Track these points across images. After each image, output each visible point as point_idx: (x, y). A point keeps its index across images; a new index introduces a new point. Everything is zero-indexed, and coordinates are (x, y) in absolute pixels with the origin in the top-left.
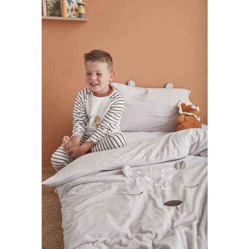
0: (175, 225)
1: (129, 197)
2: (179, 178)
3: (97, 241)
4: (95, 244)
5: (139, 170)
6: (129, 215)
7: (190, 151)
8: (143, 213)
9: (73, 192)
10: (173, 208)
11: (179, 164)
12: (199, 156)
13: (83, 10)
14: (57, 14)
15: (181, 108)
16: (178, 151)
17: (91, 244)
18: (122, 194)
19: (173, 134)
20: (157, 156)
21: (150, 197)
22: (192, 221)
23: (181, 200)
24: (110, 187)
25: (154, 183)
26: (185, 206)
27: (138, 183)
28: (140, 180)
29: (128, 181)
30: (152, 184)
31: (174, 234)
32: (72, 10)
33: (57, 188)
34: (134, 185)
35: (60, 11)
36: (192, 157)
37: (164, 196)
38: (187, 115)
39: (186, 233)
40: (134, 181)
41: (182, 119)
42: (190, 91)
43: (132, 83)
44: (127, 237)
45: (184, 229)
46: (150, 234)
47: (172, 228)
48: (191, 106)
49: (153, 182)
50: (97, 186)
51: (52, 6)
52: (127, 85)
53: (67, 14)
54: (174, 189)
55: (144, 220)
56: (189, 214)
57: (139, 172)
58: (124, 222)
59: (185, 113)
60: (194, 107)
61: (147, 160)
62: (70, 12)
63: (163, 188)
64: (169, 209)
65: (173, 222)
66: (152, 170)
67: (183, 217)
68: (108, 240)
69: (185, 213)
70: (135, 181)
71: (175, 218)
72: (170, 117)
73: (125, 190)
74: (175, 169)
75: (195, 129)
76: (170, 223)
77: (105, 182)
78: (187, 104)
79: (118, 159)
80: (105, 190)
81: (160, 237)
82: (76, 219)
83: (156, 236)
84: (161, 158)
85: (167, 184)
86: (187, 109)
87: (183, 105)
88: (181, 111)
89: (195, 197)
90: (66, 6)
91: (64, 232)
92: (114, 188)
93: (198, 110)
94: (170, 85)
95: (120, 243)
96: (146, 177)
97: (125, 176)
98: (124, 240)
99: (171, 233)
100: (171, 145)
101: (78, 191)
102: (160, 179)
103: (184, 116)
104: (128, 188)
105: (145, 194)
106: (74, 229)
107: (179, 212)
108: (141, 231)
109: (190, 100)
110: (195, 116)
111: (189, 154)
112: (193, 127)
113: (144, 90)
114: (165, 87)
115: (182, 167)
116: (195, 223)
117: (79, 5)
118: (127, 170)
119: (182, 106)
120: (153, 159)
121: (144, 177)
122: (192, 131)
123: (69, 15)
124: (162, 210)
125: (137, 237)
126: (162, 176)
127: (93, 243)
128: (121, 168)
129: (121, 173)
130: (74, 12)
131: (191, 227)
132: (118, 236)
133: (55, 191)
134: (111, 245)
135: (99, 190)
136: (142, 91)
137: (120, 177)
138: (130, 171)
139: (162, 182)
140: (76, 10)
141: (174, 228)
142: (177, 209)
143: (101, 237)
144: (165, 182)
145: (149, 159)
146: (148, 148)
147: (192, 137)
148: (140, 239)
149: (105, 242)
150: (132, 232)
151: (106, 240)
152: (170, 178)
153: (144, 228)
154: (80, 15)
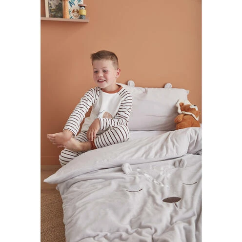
0: (174, 220)
1: (128, 193)
2: (177, 176)
3: (98, 235)
4: (96, 238)
5: (138, 168)
6: (129, 211)
7: (188, 150)
8: (142, 210)
9: (74, 188)
10: (172, 205)
11: (178, 162)
12: (198, 154)
13: (84, 12)
14: (59, 15)
15: (179, 108)
16: (177, 149)
17: (92, 239)
18: (122, 190)
19: (172, 133)
20: (156, 154)
21: (150, 194)
22: (190, 217)
23: (180, 197)
24: (110, 184)
25: (153, 181)
26: (183, 202)
27: (138, 180)
28: (140, 177)
29: (128, 178)
30: (151, 181)
31: (173, 229)
32: (74, 11)
33: (59, 185)
34: (133, 182)
35: (62, 13)
36: (190, 155)
37: (163, 193)
38: (185, 115)
39: (185, 228)
40: (133, 178)
41: (180, 118)
42: (189, 91)
43: (131, 83)
44: (127, 231)
45: (182, 225)
46: (150, 229)
47: (171, 223)
48: (189, 105)
49: (152, 179)
50: (97, 183)
51: (54, 7)
52: (127, 85)
53: (69, 16)
54: (173, 186)
55: (144, 215)
56: (188, 210)
57: (138, 170)
58: (124, 217)
59: (184, 112)
60: (192, 107)
61: (146, 158)
62: (71, 14)
63: (162, 185)
64: (168, 206)
65: (172, 217)
66: (151, 168)
67: (182, 213)
68: (109, 234)
69: (184, 209)
70: (135, 178)
71: (173, 214)
72: (169, 116)
73: (125, 187)
74: (173, 167)
75: (194, 128)
76: (169, 218)
77: (106, 179)
78: (185, 104)
79: (118, 157)
80: (105, 186)
81: (159, 232)
82: (77, 214)
83: (156, 231)
84: (160, 156)
85: (166, 181)
86: (185, 108)
87: (182, 105)
88: (179, 111)
89: (193, 194)
90: (68, 8)
91: (66, 227)
92: (114, 184)
93: (197, 109)
94: (169, 85)
95: (120, 238)
96: (146, 175)
97: (125, 173)
98: (124, 235)
99: (170, 228)
100: (170, 143)
101: (79, 187)
102: (159, 176)
103: (182, 115)
104: (128, 185)
105: (145, 190)
106: (76, 223)
107: (178, 209)
108: (141, 227)
109: (188, 99)
110: (193, 115)
111: (187, 153)
112: (192, 126)
113: (143, 89)
114: (164, 87)
115: (181, 165)
116: (194, 219)
117: (81, 6)
118: (127, 168)
119: (180, 106)
120: (153, 157)
121: (143, 174)
122: (191, 130)
123: (70, 16)
124: (161, 206)
125: (137, 232)
126: (161, 173)
127: (94, 237)
128: (121, 166)
129: (122, 171)
130: (76, 14)
131: (190, 223)
132: (118, 231)
133: (57, 188)
134: (111, 239)
135: (100, 186)
136: (141, 90)
137: (120, 174)
138: (129, 168)
139: (161, 179)
140: (78, 12)
141: (173, 224)
142: (176, 205)
143: (101, 232)
144: (164, 179)
145: (149, 157)
146: (148, 146)
147: (191, 135)
148: (140, 234)
149: (105, 237)
150: (131, 227)
151: (106, 235)
152: (169, 175)
153: (143, 224)
154: (81, 17)
